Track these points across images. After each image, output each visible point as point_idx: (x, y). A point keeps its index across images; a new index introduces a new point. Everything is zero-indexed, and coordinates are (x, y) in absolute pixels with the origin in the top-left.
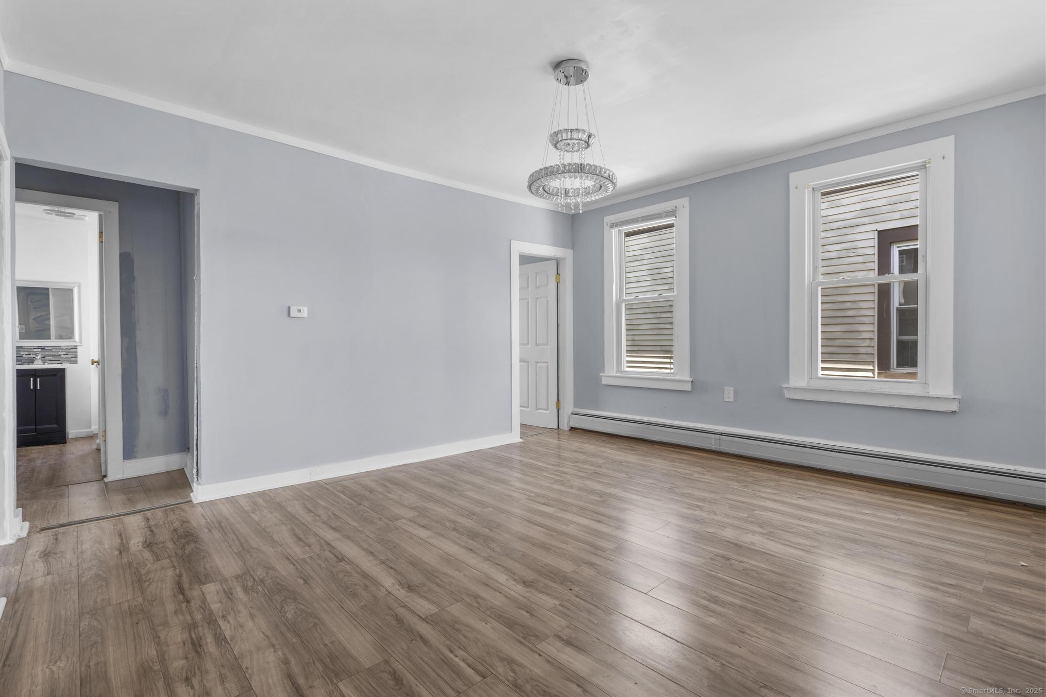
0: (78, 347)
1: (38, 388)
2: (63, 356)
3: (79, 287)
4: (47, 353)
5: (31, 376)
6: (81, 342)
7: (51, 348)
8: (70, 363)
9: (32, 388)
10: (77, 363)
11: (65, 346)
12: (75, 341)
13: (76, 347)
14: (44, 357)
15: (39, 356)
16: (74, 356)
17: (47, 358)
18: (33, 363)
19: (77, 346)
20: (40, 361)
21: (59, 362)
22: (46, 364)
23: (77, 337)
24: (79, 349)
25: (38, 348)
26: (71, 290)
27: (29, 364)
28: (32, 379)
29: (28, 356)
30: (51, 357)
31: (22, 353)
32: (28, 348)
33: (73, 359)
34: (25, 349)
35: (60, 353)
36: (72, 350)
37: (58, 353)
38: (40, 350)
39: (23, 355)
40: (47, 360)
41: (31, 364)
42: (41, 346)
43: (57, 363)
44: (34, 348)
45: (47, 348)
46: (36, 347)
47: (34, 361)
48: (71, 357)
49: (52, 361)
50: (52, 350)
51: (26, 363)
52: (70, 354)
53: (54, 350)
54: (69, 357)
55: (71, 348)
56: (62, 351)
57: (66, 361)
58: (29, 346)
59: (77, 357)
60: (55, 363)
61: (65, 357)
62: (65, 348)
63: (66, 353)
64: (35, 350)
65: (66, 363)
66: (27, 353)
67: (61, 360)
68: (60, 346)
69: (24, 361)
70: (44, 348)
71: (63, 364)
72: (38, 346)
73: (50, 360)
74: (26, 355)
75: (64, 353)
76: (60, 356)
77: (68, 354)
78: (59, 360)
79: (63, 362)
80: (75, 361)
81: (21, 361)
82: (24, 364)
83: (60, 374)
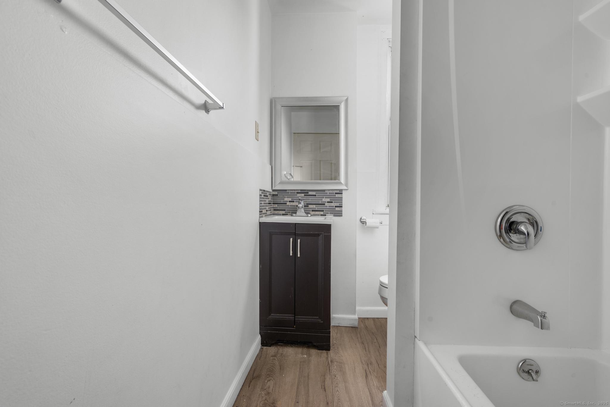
0: (343, 192)
1: (299, 256)
2: (327, 204)
3: (347, 100)
4: (310, 200)
5: (290, 234)
6: (346, 185)
7: (314, 193)
8: (334, 216)
9: (291, 254)
10: (342, 216)
11: (329, 190)
12: (341, 183)
13: (340, 192)
14: (306, 206)
15: (301, 205)
16: (338, 204)
17: (310, 206)
18: (296, 213)
19: (341, 190)
20: (303, 210)
21: (322, 213)
22: (309, 215)
23: (342, 179)
24: (345, 195)
26: (337, 107)
27: (292, 215)
28: (291, 239)
29: (292, 204)
30: (314, 206)
31: (286, 199)
32: (292, 192)
33: (337, 209)
34: (289, 193)
35: (324, 200)
36: (337, 196)
37: (322, 200)
38: (303, 195)
39: (287, 201)
40: (310, 211)
41: (294, 214)
42: (305, 190)
43: (321, 215)
44: (297, 193)
45: (311, 192)
46: (300, 191)
47: (297, 210)
48: (336, 207)
49: (315, 213)
50: (315, 195)
51: (290, 212)
52: (334, 202)
53: (318, 195)
54: (333, 206)
55: (336, 193)
56: (326, 198)
57: (330, 213)
58: (292, 190)
59: (342, 207)
60: (319, 215)
61: (329, 206)
62: (329, 193)
63: (330, 200)
64: (298, 195)
65: (331, 215)
66: (290, 199)
67: (325, 211)
68: (324, 191)
69: (287, 210)
70: (308, 193)
71: (328, 216)
72: (301, 190)
73: (313, 211)
74: (290, 201)
75: (328, 200)
76: (324, 204)
77: (332, 202)
78: (323, 211)
79: (328, 213)
80: (342, 213)
81: (285, 210)
82: (287, 214)
83: (325, 234)
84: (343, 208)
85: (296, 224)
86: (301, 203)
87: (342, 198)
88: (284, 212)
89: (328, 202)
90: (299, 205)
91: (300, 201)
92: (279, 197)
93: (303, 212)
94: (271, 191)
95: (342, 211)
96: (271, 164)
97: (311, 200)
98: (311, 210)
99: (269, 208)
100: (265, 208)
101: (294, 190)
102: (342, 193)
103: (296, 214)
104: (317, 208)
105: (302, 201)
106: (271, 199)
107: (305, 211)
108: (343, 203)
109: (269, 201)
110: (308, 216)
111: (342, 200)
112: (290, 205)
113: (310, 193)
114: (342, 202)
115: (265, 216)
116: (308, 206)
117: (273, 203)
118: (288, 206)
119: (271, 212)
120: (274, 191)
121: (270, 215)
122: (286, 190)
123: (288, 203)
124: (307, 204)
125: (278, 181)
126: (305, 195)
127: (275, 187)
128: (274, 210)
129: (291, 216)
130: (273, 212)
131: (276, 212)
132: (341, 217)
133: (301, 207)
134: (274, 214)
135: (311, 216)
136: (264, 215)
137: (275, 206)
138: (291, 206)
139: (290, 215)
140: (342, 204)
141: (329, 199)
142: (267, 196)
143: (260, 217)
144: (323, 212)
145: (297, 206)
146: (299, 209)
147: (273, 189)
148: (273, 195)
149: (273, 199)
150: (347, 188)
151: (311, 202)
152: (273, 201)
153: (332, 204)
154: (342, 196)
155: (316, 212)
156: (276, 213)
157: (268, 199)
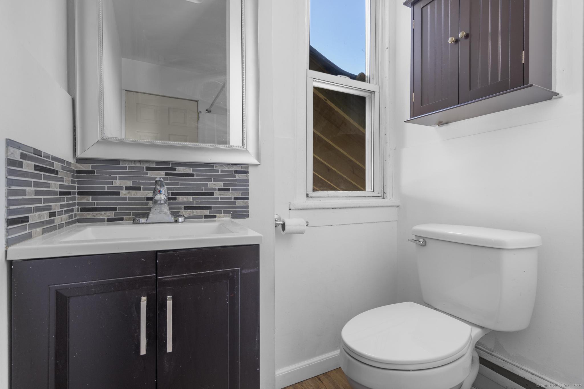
0: (251, 170)
2: (217, 194)
4: (180, 185)
6: (257, 156)
7: (188, 170)
8: (233, 217)
9: (143, 351)
10: (247, 216)
11: (221, 164)
12: (246, 152)
13: (244, 170)
14: (172, 197)
15: (162, 197)
16: (239, 194)
17: (181, 199)
18: (146, 215)
19: (247, 165)
20: (166, 209)
21: (207, 212)
22: (181, 219)
23: (249, 143)
24: (253, 176)
25: (160, 166)
29: (134, 193)
30: (190, 199)
31: (117, 183)
32: (133, 165)
33: (239, 203)
34: (125, 168)
35: (211, 185)
36: (238, 176)
37: (207, 185)
38: (163, 173)
39: (122, 188)
40: (180, 208)
41: (141, 219)
42: (168, 163)
43: (206, 217)
44: (148, 169)
45: (182, 168)
46: (154, 165)
47: (150, 209)
48: (236, 198)
49: (193, 213)
50: (192, 175)
51: (129, 214)
52: (233, 190)
53: (197, 175)
54: (230, 198)
55: (236, 172)
56: (215, 181)
57: (225, 212)
58: (135, 161)
59: (247, 198)
60: (200, 217)
61: (222, 198)
62: (222, 171)
63: (224, 185)
64: (151, 173)
65: (226, 217)
66: (129, 184)
67: (214, 208)
68: (211, 165)
69: (121, 209)
70: (175, 169)
71: (219, 218)
72: (158, 163)
73: (186, 208)
74: (128, 188)
75: (221, 185)
76: (212, 194)
77: (228, 190)
78: (209, 208)
79: (220, 213)
80: (247, 211)
81: (115, 209)
82: (122, 219)
83: (244, 271)
84: (250, 201)
85: (157, 252)
86: (160, 191)
87: (247, 181)
88: (112, 214)
89: (220, 190)
90: (158, 197)
91: (158, 187)
92: (97, 178)
93: (165, 213)
94: (71, 160)
95: (247, 207)
96: (70, 88)
97: (182, 184)
98: (183, 206)
99: (62, 206)
100: (49, 208)
101: (140, 162)
102: (247, 172)
103: (148, 217)
104: (197, 203)
105: (162, 185)
106: (73, 182)
107: (170, 208)
108: (250, 192)
109: (61, 186)
110: (176, 221)
111: (248, 186)
112: (128, 196)
113: (180, 170)
114: (247, 190)
115: (44, 231)
116: (175, 199)
117: (79, 193)
118: (125, 198)
119: (71, 217)
120: (80, 160)
121: (68, 223)
122: (117, 161)
123: (124, 193)
124: (173, 194)
125: (93, 137)
126: (167, 174)
127: (83, 151)
128: (83, 210)
129: (134, 222)
130: (79, 215)
131: (89, 215)
132: (247, 219)
133: (162, 202)
134: (80, 221)
135: (185, 221)
136: (39, 230)
137: (84, 201)
138: (130, 198)
139: (129, 219)
140: (248, 194)
141: (222, 183)
142: (57, 172)
143: (9, 243)
144: (208, 210)
145: (149, 199)
146: (157, 207)
147: (79, 155)
148: (79, 172)
149: (78, 182)
150: (259, 162)
151: (184, 189)
152: (79, 188)
153: (229, 194)
154: (248, 177)
155: (195, 211)
156: (88, 217)
157: (62, 180)
